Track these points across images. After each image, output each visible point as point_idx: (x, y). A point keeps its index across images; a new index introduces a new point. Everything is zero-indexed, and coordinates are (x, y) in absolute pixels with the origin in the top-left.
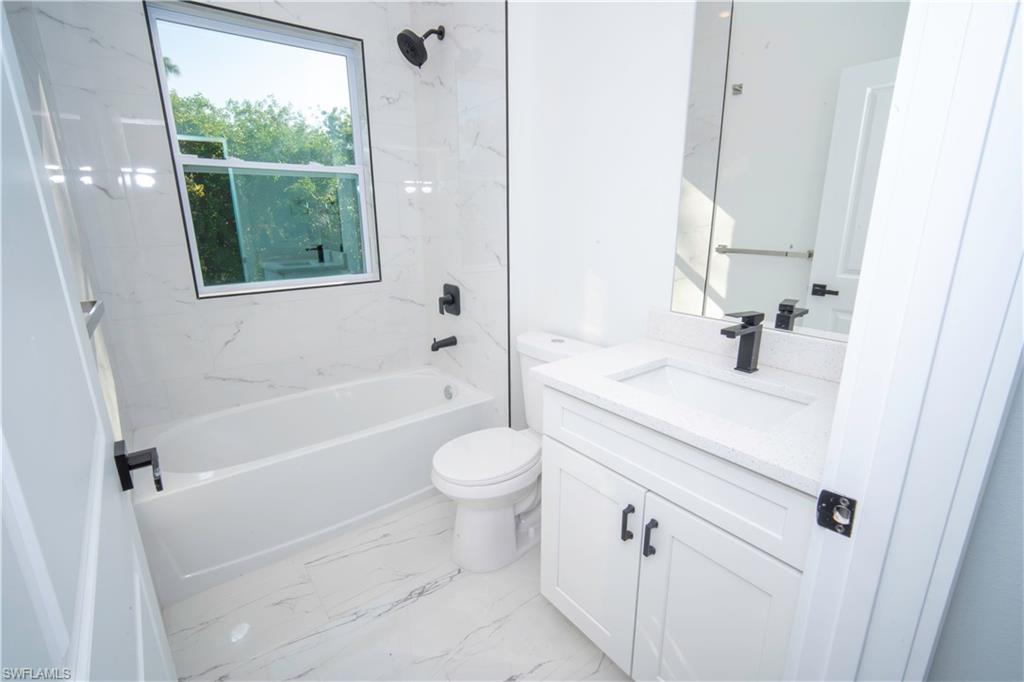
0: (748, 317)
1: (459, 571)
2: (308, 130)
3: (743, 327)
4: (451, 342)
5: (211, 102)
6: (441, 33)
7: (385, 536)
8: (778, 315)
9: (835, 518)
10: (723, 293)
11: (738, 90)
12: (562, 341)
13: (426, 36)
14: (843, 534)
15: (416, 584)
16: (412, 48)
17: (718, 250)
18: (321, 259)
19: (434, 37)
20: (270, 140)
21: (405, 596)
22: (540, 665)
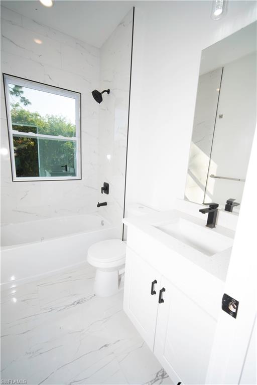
0: (212, 205)
1: (95, 295)
2: (72, 126)
3: (210, 209)
4: (105, 204)
5: (40, 114)
6: (108, 92)
7: (70, 277)
8: (226, 205)
9: (230, 308)
10: (212, 193)
11: (221, 117)
12: (142, 208)
13: (103, 92)
14: (233, 316)
15: (76, 299)
16: (98, 96)
17: (210, 176)
18: (66, 170)
19: (106, 93)
20: (58, 128)
21: (71, 304)
22: (119, 341)
